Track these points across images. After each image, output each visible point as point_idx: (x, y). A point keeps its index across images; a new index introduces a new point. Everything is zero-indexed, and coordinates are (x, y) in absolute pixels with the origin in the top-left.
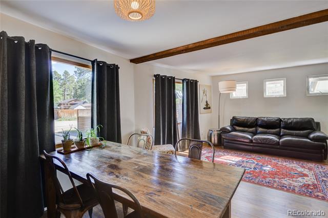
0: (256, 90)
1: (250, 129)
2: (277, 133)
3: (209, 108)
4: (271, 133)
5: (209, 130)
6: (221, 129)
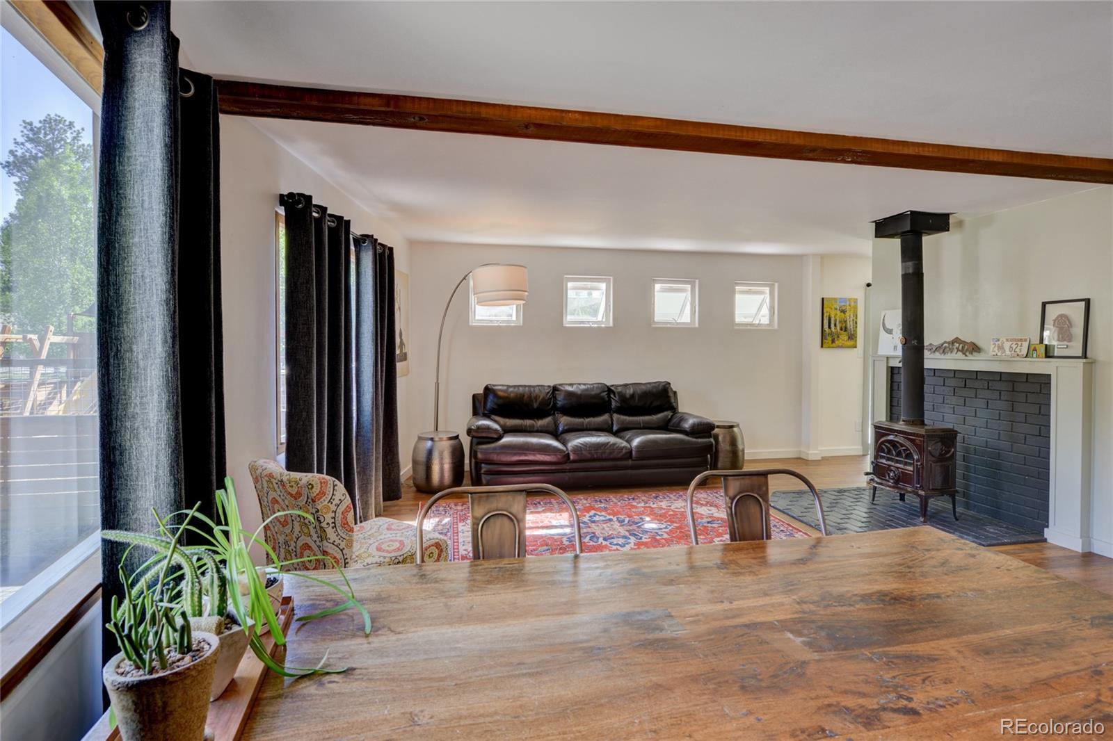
1: (541, 423)
2: (606, 426)
3: (404, 357)
4: (592, 427)
5: (420, 438)
6: (469, 432)
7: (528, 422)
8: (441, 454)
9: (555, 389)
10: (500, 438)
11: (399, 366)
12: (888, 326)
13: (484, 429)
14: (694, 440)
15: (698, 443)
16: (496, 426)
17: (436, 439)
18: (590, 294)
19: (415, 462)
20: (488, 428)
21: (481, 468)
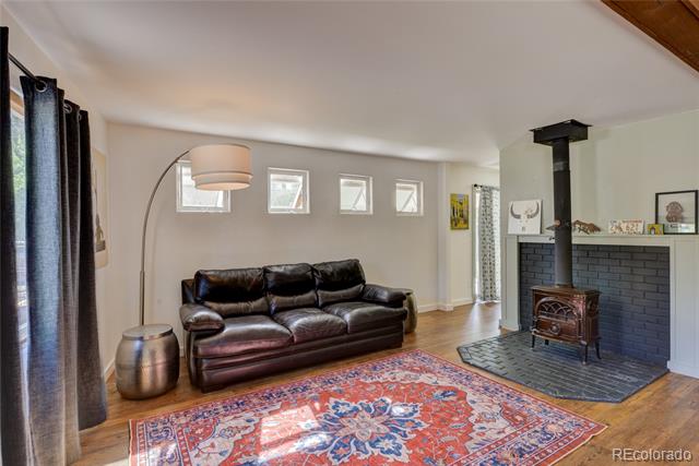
0: (250, 200)
1: (254, 304)
2: (312, 302)
3: (103, 246)
4: (301, 304)
5: (125, 338)
6: (186, 326)
7: (242, 305)
8: (153, 354)
9: (266, 271)
10: (222, 328)
11: (98, 256)
12: (516, 213)
13: (205, 321)
14: (393, 310)
15: (397, 312)
16: (216, 316)
17: (146, 337)
18: (284, 186)
19: (120, 367)
20: (209, 320)
21: (201, 365)
